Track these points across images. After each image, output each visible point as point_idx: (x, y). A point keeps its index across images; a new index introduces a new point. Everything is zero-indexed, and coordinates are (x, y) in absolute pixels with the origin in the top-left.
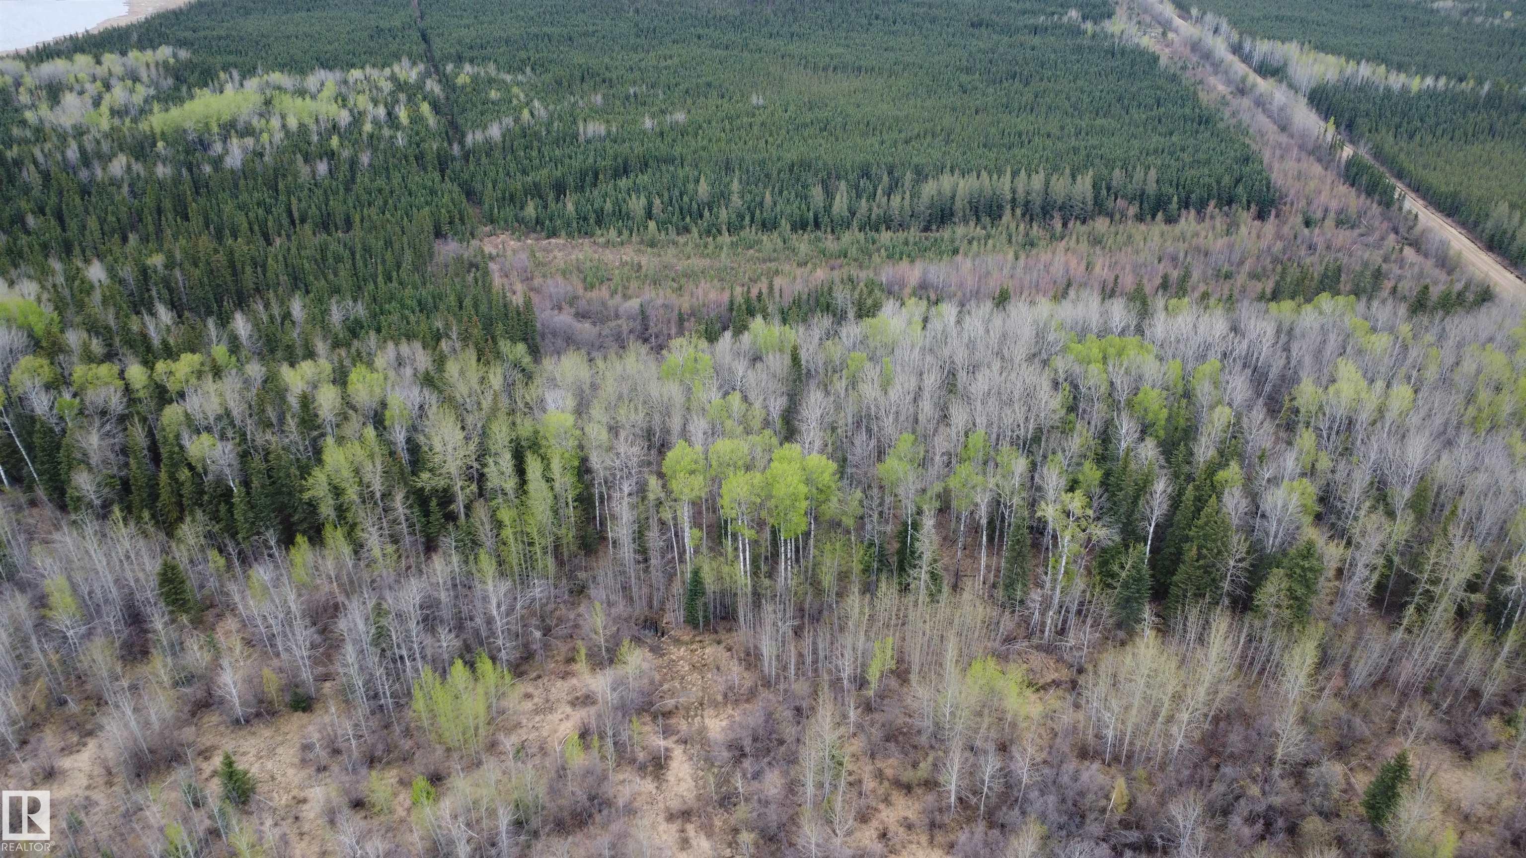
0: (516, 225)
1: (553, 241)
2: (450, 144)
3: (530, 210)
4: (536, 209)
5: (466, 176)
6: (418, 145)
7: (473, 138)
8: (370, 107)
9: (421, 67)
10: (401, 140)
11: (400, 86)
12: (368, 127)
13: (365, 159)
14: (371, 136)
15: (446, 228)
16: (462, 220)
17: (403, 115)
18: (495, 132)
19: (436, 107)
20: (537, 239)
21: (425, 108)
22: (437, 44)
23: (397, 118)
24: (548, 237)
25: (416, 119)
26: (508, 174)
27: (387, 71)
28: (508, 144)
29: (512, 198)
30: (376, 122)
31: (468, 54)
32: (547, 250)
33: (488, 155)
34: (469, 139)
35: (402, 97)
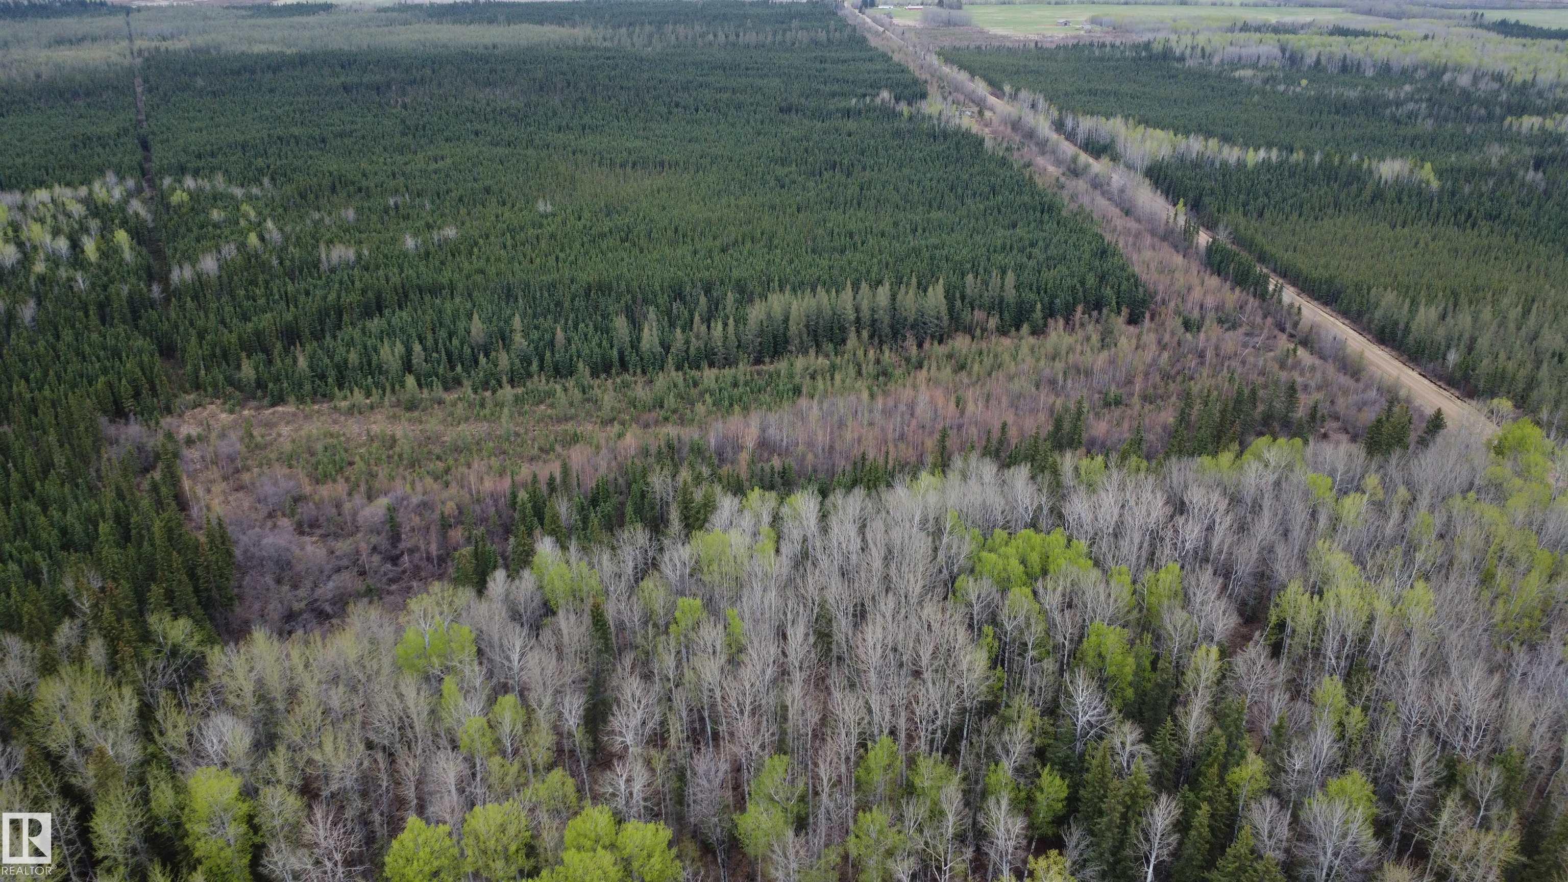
0: (228, 389)
1: (279, 409)
2: (149, 286)
3: (248, 371)
4: (256, 369)
5: (166, 326)
6: (105, 288)
7: (182, 274)
8: (48, 238)
9: (131, 183)
10: (81, 282)
11: (95, 209)
12: (40, 267)
13: (28, 311)
14: (42, 279)
15: (129, 404)
16: (153, 388)
17: (90, 247)
18: (209, 264)
19: (138, 234)
20: (258, 409)
21: (122, 236)
22: (157, 151)
23: (83, 251)
24: (273, 405)
25: (108, 252)
26: (223, 322)
27: (83, 191)
28: (225, 279)
29: (225, 356)
30: (54, 260)
31: (194, 164)
32: (269, 425)
33: (195, 298)
34: (175, 276)
35: (94, 224)
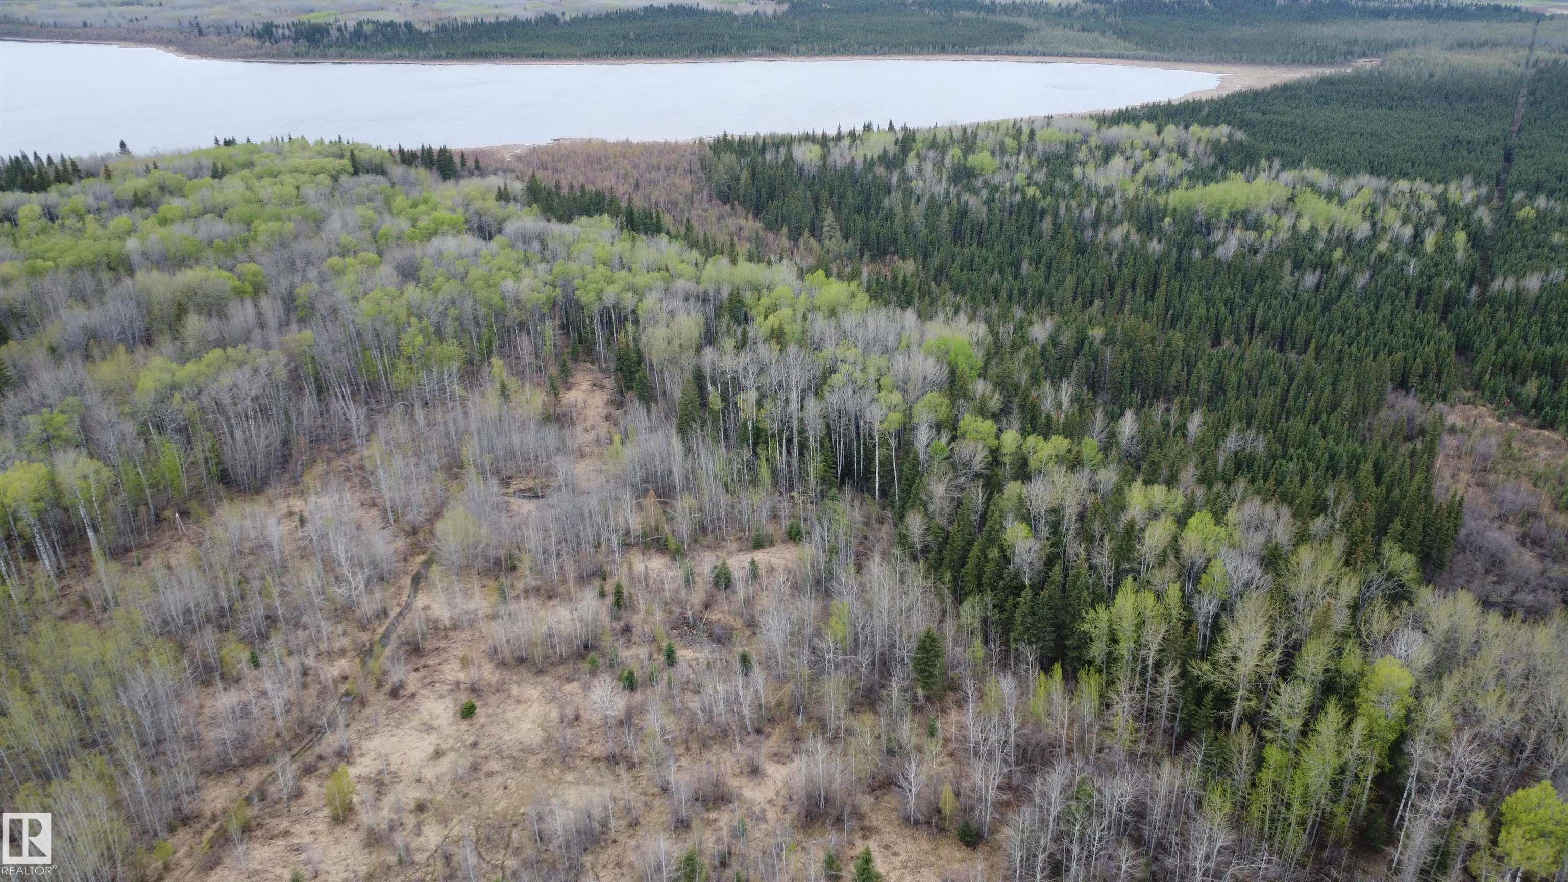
0: (1505, 399)
1: (1546, 433)
2: (1469, 287)
3: (1531, 388)
4: (1540, 390)
5: (1470, 326)
6: (1430, 278)
7: (1502, 284)
8: (1398, 224)
9: (1484, 190)
10: (1413, 267)
11: (1445, 206)
12: (1383, 247)
13: (1361, 280)
14: (1381, 256)
15: (1414, 380)
16: (1439, 375)
17: (1430, 240)
18: (1533, 283)
19: (1475, 240)
20: (1525, 425)
21: (1461, 238)
22: (1520, 165)
23: (1422, 242)
24: (1541, 427)
25: (1444, 248)
26: (1525, 339)
27: (1439, 189)
28: (1542, 301)
29: (1515, 369)
30: (1396, 244)
31: (1552, 184)
32: (1530, 443)
33: (1508, 309)
34: (1496, 285)
35: (1440, 220)
